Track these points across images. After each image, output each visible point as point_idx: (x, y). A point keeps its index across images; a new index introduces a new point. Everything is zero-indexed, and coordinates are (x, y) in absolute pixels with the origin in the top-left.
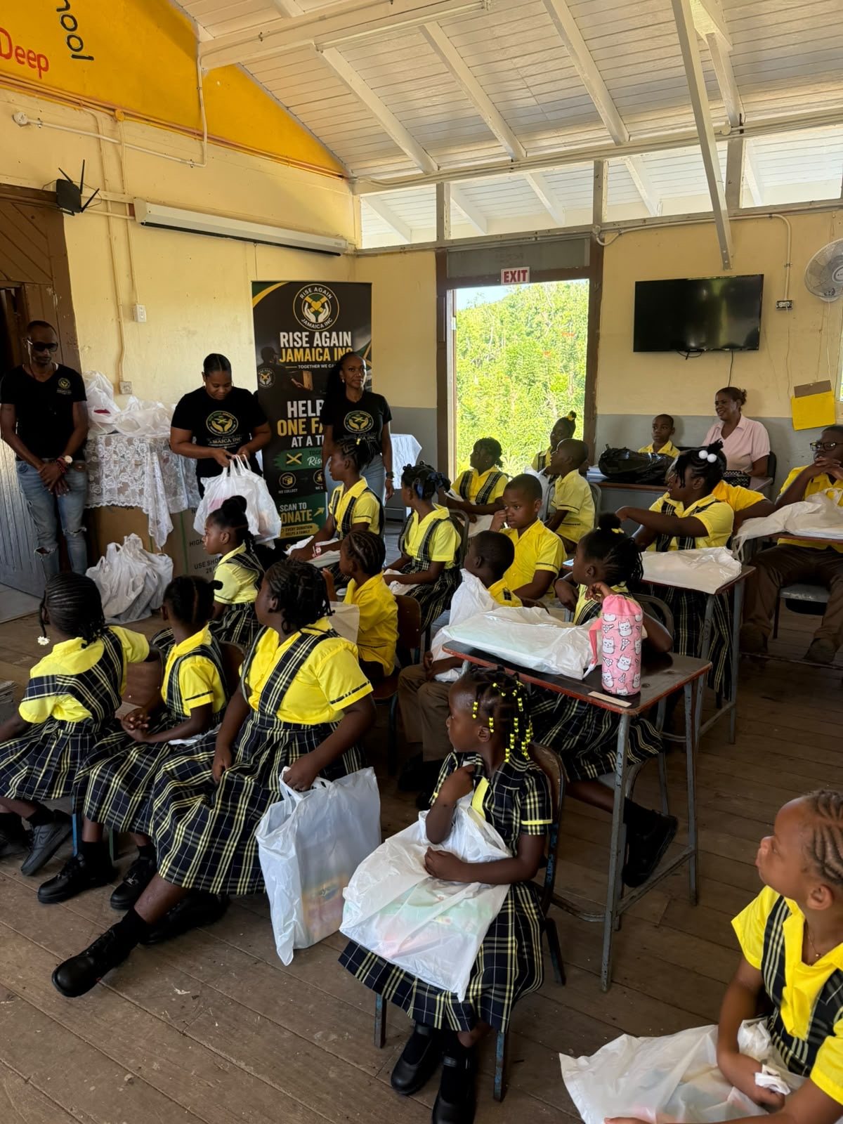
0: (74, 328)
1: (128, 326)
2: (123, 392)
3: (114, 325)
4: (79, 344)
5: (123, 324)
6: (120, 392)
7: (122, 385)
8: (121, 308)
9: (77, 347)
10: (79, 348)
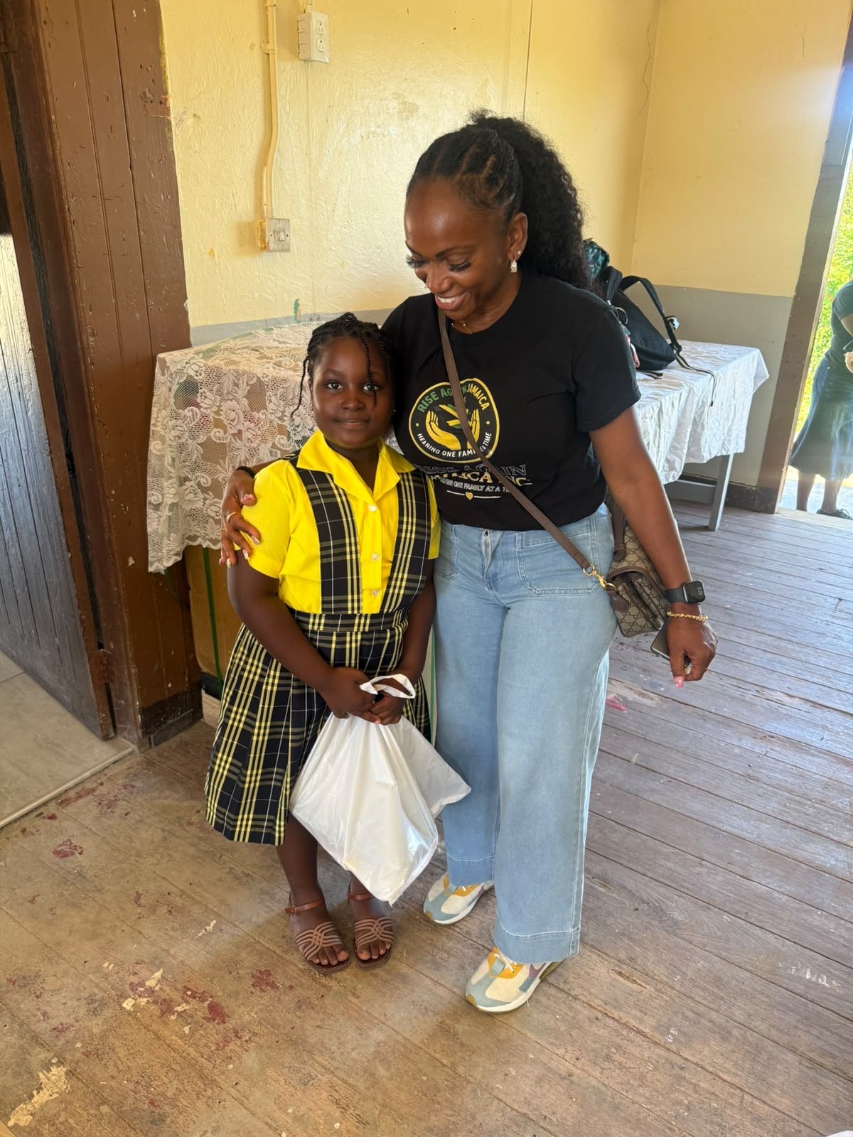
0: (159, 53)
1: (287, 72)
2: (272, 246)
3: (256, 60)
4: (171, 103)
5: (275, 59)
6: (265, 248)
7: (269, 227)
8: (272, 13)
9: (167, 111)
10: (172, 118)
